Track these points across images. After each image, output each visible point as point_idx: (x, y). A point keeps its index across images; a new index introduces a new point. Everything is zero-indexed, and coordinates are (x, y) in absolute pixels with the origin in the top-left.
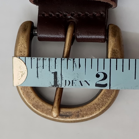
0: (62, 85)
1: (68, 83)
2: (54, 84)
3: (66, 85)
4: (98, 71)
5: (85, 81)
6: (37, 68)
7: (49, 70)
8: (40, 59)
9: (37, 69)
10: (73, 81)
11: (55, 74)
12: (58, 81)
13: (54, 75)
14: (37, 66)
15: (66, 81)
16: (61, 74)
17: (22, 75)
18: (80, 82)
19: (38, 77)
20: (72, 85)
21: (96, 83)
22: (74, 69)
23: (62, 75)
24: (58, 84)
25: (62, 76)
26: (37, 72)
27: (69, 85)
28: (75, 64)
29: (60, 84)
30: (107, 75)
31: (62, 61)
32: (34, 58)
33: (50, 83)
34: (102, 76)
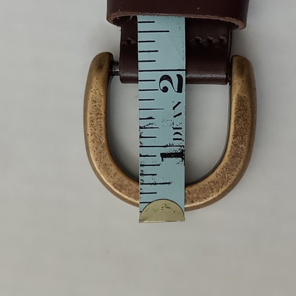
0: (180, 145)
1: (178, 136)
2: (181, 158)
3: (181, 139)
4: (158, 90)
5: (174, 109)
6: (155, 184)
7: (159, 165)
8: (141, 180)
9: (157, 184)
10: (174, 128)
11: (164, 156)
12: (175, 152)
13: (165, 158)
14: (153, 184)
15: (174, 139)
16: (165, 147)
17: (168, 208)
18: (175, 117)
19: (169, 183)
20: (181, 128)
21: (177, 92)
22: (155, 127)
23: (165, 145)
24: (179, 151)
25: (167, 146)
26: (162, 185)
27: (181, 135)
28: (147, 125)
29: (180, 147)
30: (164, 76)
31: (143, 145)
32: (141, 189)
33: (178, 163)
34: (166, 83)
